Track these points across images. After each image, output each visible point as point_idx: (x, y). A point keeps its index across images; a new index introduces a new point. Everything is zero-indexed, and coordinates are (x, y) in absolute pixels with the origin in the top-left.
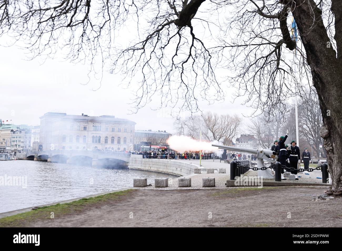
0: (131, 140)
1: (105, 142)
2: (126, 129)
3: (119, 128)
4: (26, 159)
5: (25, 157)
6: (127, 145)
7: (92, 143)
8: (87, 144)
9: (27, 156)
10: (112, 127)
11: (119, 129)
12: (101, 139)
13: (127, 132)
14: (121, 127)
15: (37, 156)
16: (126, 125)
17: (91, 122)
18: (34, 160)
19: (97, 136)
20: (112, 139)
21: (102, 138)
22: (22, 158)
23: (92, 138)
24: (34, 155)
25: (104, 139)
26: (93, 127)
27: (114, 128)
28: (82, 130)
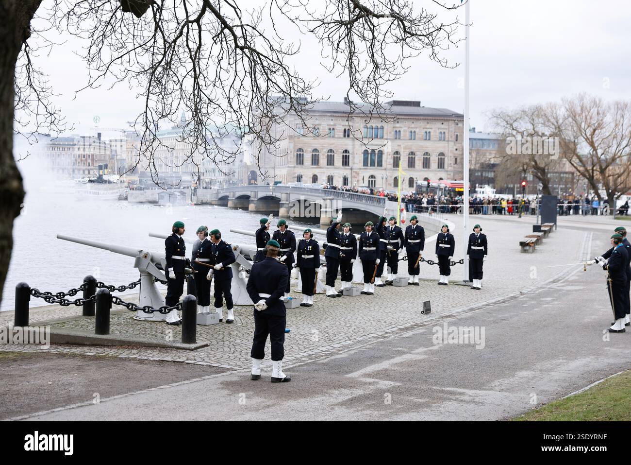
0: (456, 159)
1: (393, 166)
2: (444, 133)
3: (425, 130)
4: (216, 203)
5: (215, 199)
6: (447, 171)
7: (363, 167)
8: (351, 169)
9: (218, 196)
10: (409, 128)
11: (426, 132)
12: (384, 157)
13: (447, 139)
14: (431, 128)
15: (233, 197)
16: (443, 124)
17: (359, 118)
18: (229, 205)
19: (373, 151)
20: (409, 157)
21: (386, 154)
22: (208, 202)
23: (363, 155)
24: (227, 194)
25: (389, 157)
26: (366, 129)
27: (415, 132)
28: (340, 138)
